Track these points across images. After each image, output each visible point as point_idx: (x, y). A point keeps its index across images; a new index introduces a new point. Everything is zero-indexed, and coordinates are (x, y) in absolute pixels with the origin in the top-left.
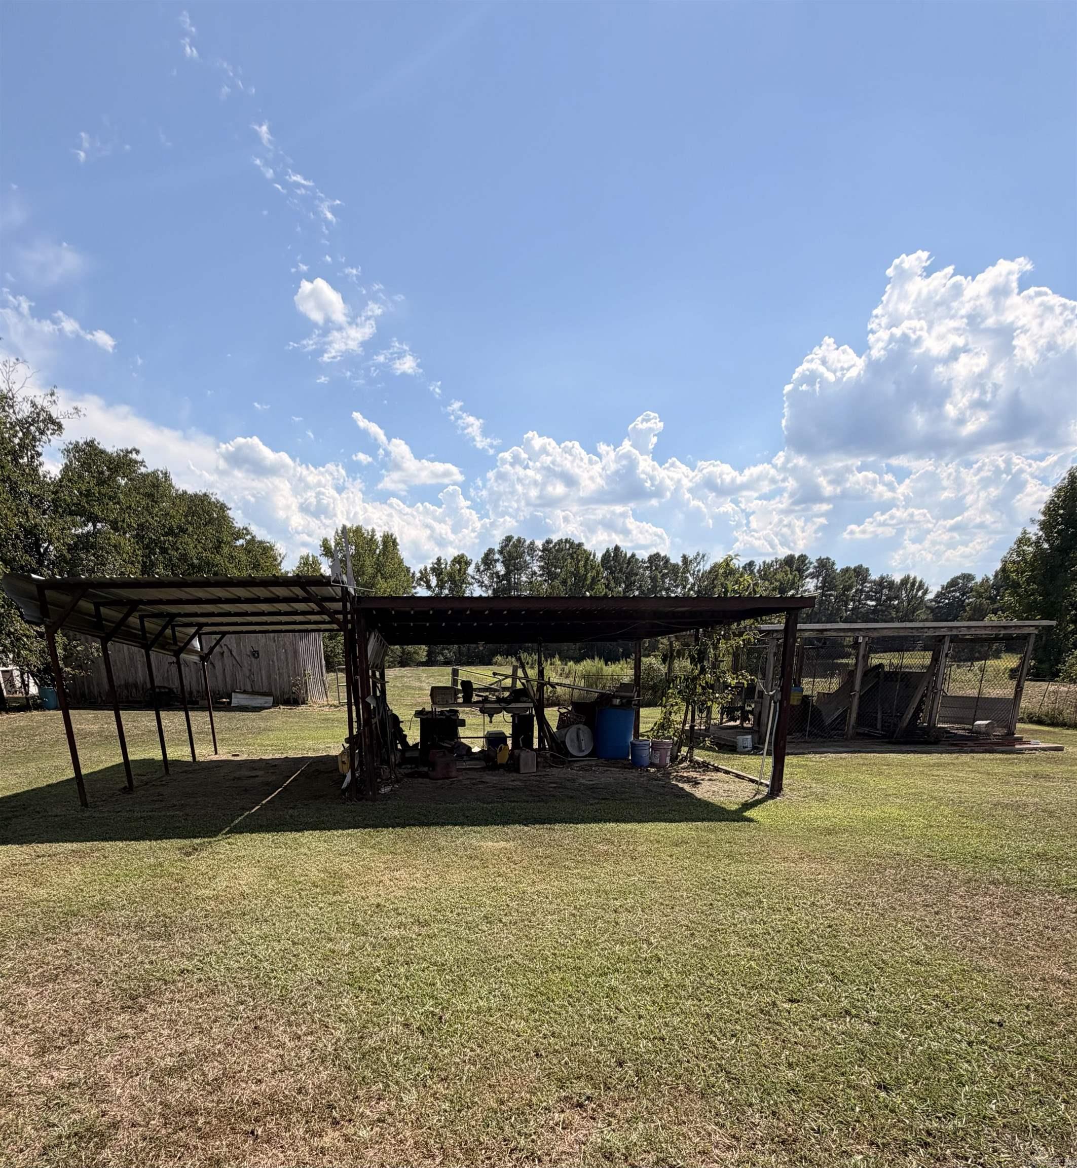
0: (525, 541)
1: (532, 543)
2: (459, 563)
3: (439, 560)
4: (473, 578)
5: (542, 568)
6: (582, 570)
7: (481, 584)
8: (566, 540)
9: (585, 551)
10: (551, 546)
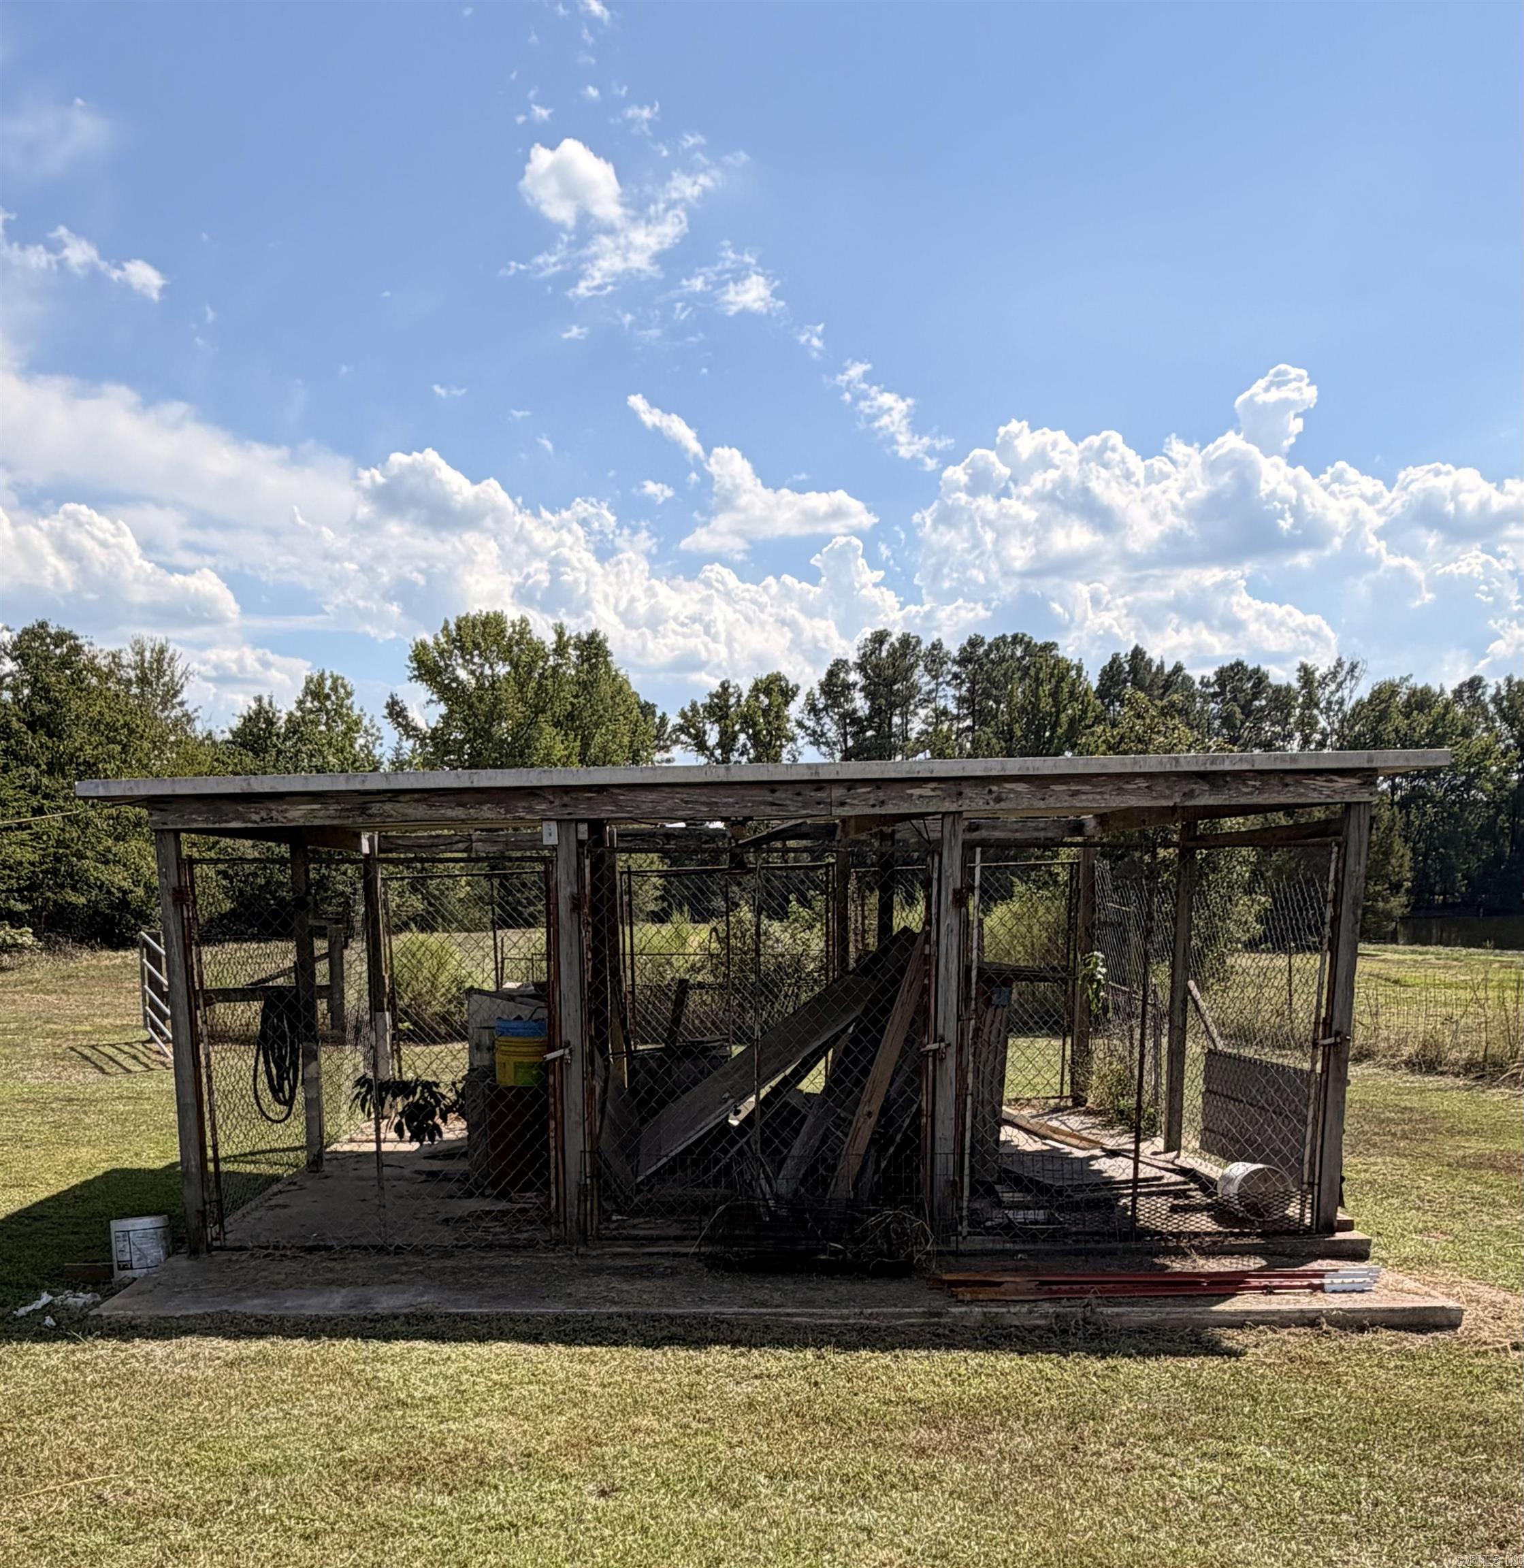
0: (919, 642)
1: (936, 646)
2: (768, 692)
3: (725, 687)
4: (800, 724)
5: (960, 701)
6: (1046, 704)
7: (817, 738)
8: (1015, 637)
9: (1058, 661)
10: (981, 651)
